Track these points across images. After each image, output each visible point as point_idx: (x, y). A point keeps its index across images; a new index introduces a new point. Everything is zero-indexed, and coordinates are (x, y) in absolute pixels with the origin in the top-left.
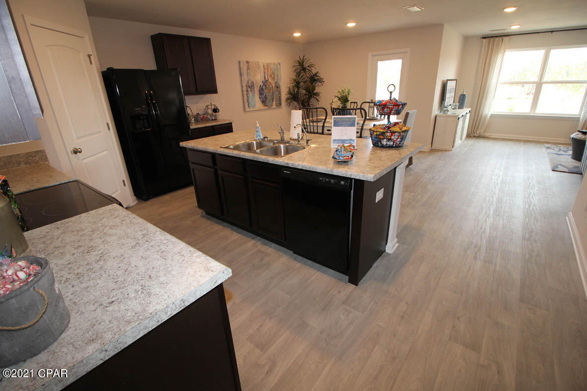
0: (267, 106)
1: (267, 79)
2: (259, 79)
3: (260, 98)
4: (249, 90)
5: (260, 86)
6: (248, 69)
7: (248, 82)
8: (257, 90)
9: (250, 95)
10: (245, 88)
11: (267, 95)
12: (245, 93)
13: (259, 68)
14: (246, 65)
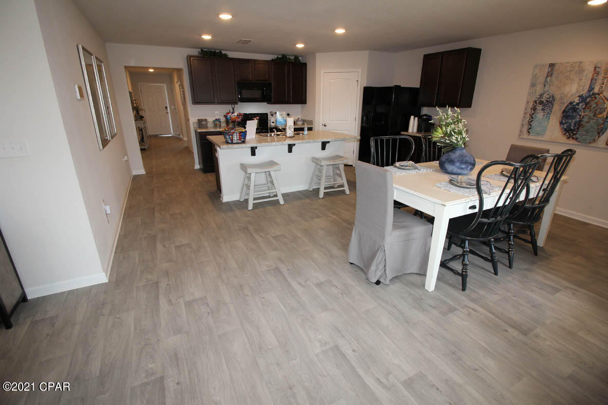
0: (576, 139)
1: (596, 90)
2: (573, 90)
3: (561, 123)
4: (540, 107)
5: (571, 103)
6: (550, 74)
7: (541, 95)
8: (558, 110)
9: (540, 115)
10: (531, 105)
11: (586, 119)
12: (529, 111)
13: (581, 71)
14: (547, 69)
